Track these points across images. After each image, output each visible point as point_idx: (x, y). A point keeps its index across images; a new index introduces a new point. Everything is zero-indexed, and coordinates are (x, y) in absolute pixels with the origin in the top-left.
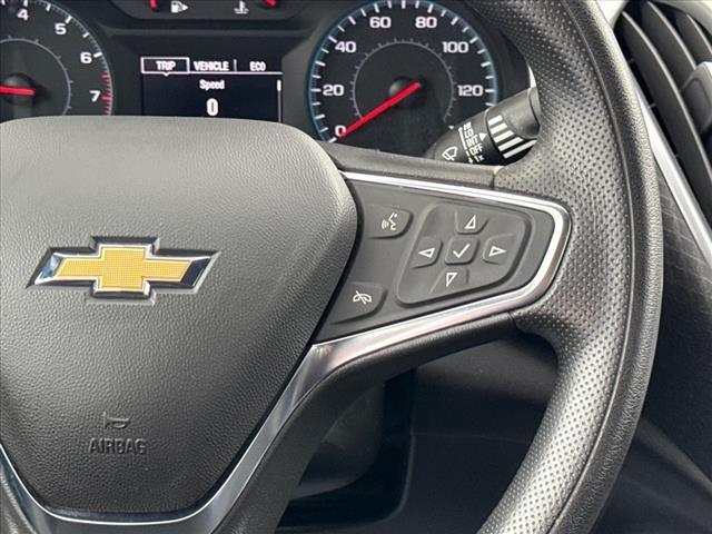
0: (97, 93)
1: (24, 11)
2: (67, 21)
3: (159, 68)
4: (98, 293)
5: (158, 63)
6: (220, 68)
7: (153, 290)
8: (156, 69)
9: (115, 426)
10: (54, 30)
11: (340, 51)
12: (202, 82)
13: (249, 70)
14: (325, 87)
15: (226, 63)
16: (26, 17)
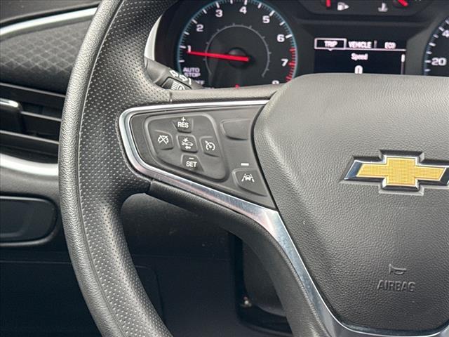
0: (286, 61)
1: (244, 8)
2: (271, 14)
3: (326, 45)
4: (387, 186)
5: (326, 42)
6: (365, 46)
7: (422, 186)
8: (324, 46)
9: (397, 273)
10: (262, 20)
11: (445, 37)
12: (353, 55)
13: (384, 47)
14: (434, 59)
15: (369, 43)
16: (245, 12)
